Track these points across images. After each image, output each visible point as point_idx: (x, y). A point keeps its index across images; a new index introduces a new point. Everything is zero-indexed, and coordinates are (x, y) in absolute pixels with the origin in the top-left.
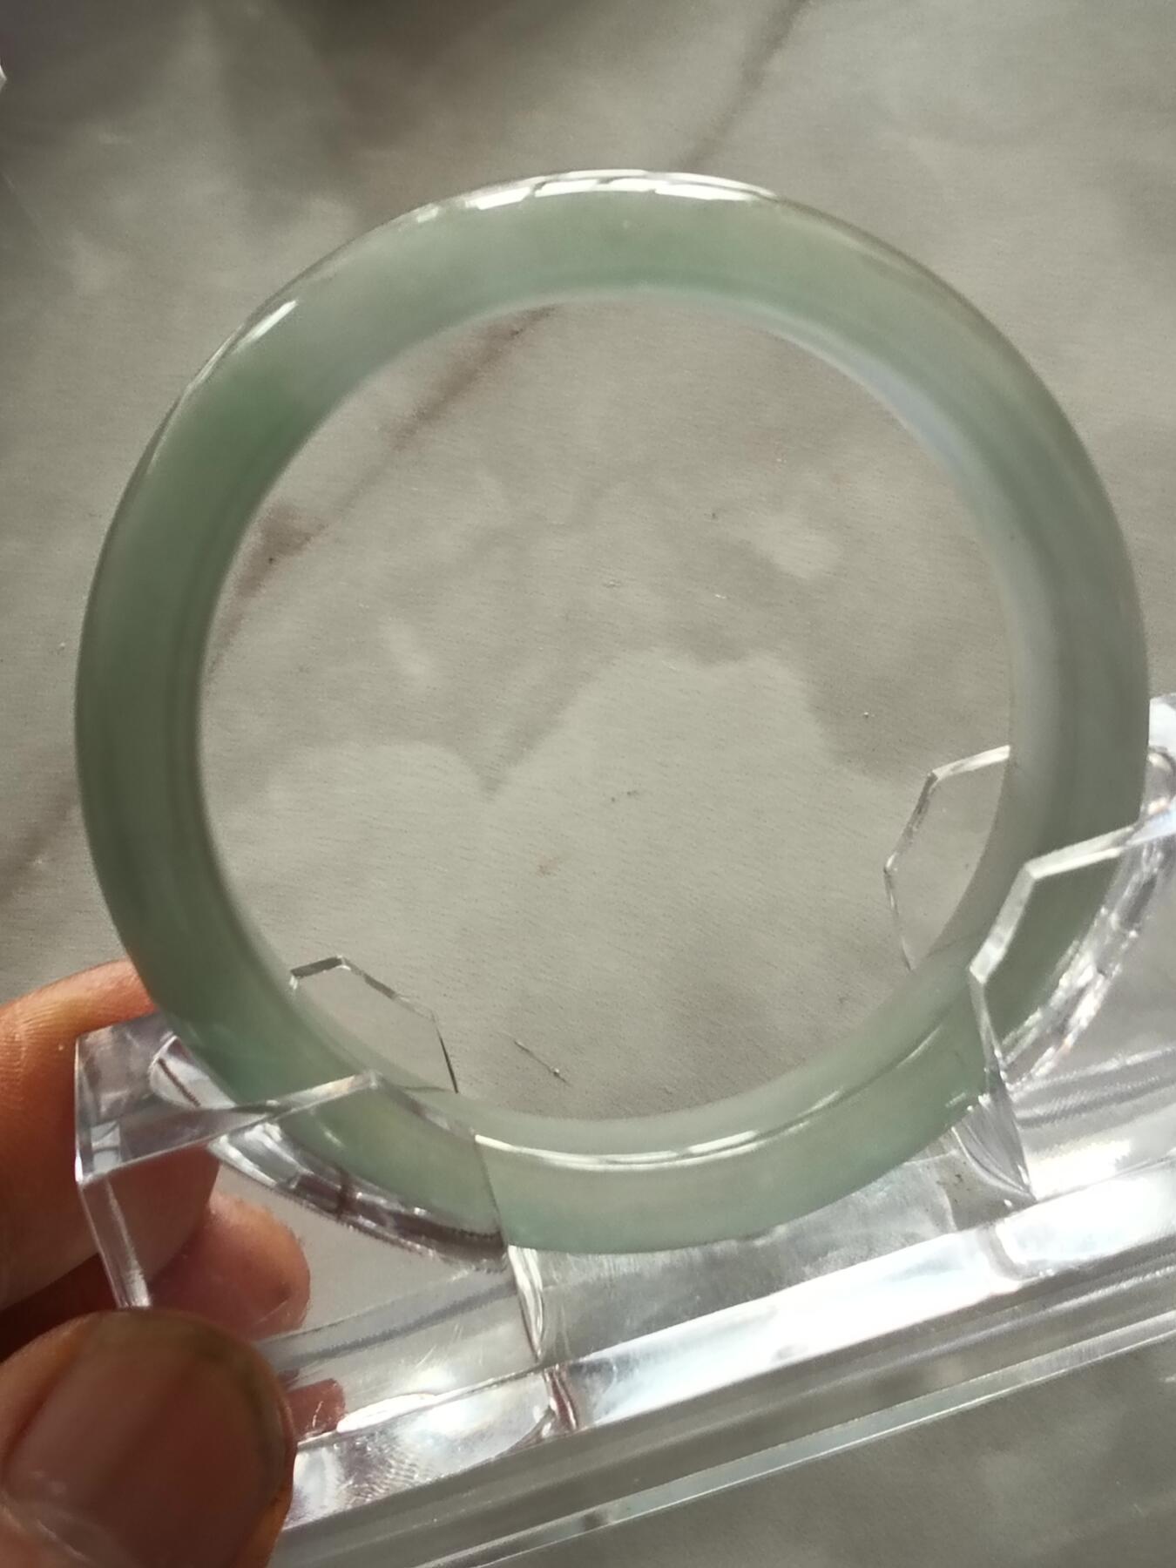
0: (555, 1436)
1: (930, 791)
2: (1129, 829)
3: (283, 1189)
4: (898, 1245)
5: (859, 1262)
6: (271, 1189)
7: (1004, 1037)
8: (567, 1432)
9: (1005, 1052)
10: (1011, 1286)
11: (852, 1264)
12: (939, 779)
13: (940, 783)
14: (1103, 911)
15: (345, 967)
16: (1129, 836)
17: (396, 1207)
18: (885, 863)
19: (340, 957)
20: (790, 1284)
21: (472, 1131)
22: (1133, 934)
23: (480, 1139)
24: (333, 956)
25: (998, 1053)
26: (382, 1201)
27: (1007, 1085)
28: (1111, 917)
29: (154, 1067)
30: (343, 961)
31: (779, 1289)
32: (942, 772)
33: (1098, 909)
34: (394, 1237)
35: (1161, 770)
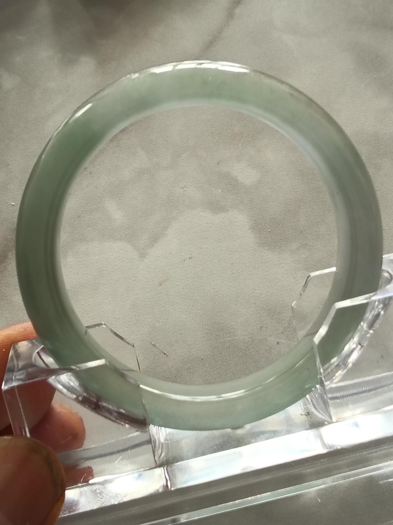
0: (164, 491)
1: (308, 280)
2: (372, 294)
3: (77, 400)
4: (284, 434)
5: (270, 439)
6: (73, 400)
7: (324, 365)
8: (167, 489)
9: (324, 371)
10: (324, 451)
11: (267, 439)
12: (311, 276)
13: (311, 277)
14: (362, 323)
15: (104, 326)
16: (371, 296)
17: (115, 409)
18: (292, 305)
19: (103, 323)
20: (246, 445)
21: (139, 383)
22: (371, 331)
23: (141, 386)
24: (101, 322)
25: (322, 371)
26: (110, 407)
27: (325, 382)
28: (364, 325)
29: (35, 354)
30: (104, 324)
31: (241, 446)
32: (313, 274)
33: (360, 323)
34: (114, 419)
35: (387, 278)
